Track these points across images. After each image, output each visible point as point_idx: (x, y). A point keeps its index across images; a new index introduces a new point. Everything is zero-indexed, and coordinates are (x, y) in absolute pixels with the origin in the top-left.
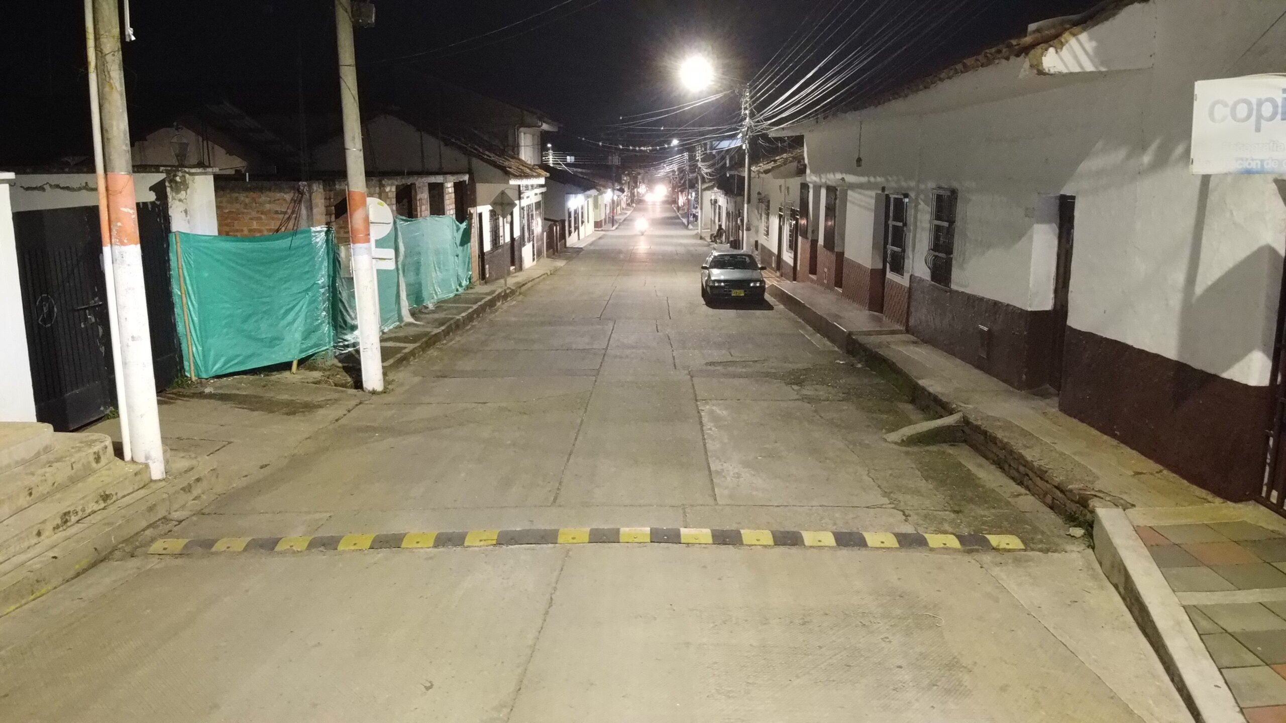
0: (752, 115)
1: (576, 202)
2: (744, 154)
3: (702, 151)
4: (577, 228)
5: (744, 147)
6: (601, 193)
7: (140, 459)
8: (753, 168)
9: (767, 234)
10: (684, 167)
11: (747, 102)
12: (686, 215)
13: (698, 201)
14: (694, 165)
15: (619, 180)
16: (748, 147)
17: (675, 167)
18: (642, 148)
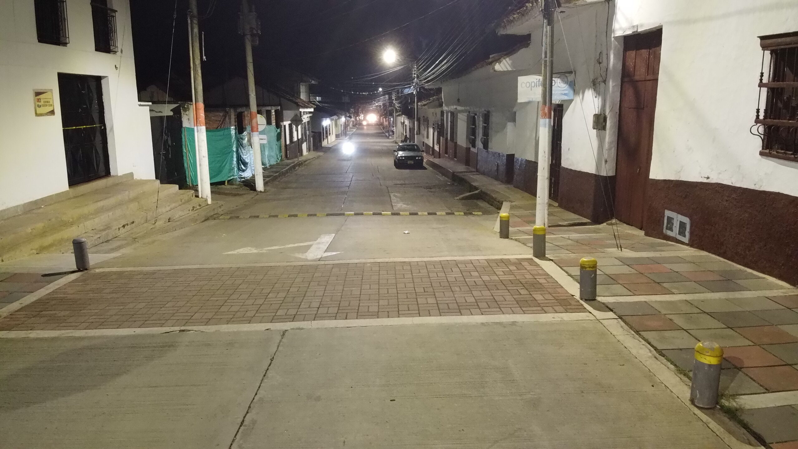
0: (418, 77)
1: (326, 122)
2: (414, 97)
3: (395, 95)
4: (327, 137)
5: (414, 93)
6: (339, 118)
7: (205, 197)
8: (419, 104)
9: (428, 137)
10: (386, 103)
11: (415, 70)
12: (388, 132)
13: (395, 123)
14: (392, 102)
15: (348, 111)
16: (416, 93)
17: (381, 103)
18: (363, 93)
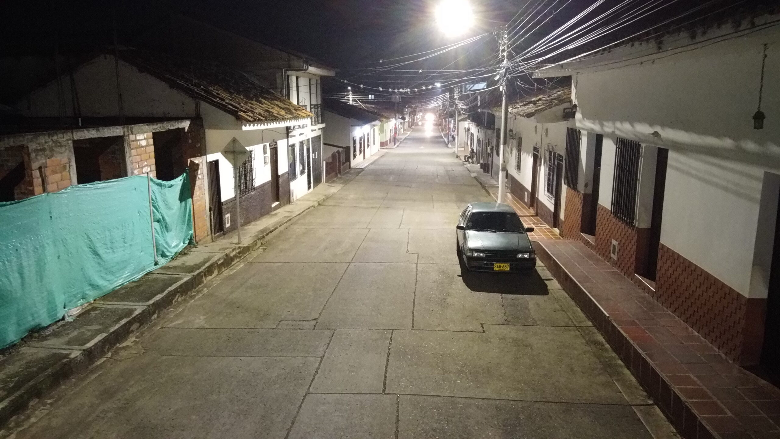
0: (510, 57)
1: (361, 131)
2: (501, 96)
3: (458, 92)
4: (362, 151)
5: (501, 89)
6: (385, 122)
8: (511, 110)
10: (446, 103)
11: (505, 44)
13: (457, 127)
14: (452, 102)
15: (401, 112)
16: (505, 89)
17: (439, 103)
18: (401, 90)
